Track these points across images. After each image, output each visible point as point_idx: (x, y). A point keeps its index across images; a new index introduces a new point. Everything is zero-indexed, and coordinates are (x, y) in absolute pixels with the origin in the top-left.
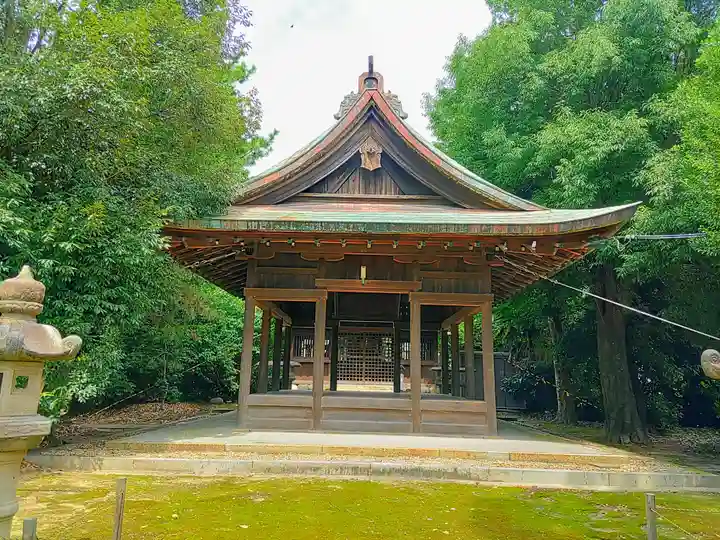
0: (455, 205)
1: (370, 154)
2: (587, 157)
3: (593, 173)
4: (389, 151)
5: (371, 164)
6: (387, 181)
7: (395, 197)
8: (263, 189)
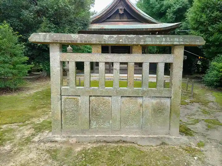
0: (141, 22)
1: (121, 9)
2: (173, 9)
3: (175, 13)
4: (126, 9)
5: (121, 12)
6: (125, 16)
7: (127, 20)
8: (96, 20)
